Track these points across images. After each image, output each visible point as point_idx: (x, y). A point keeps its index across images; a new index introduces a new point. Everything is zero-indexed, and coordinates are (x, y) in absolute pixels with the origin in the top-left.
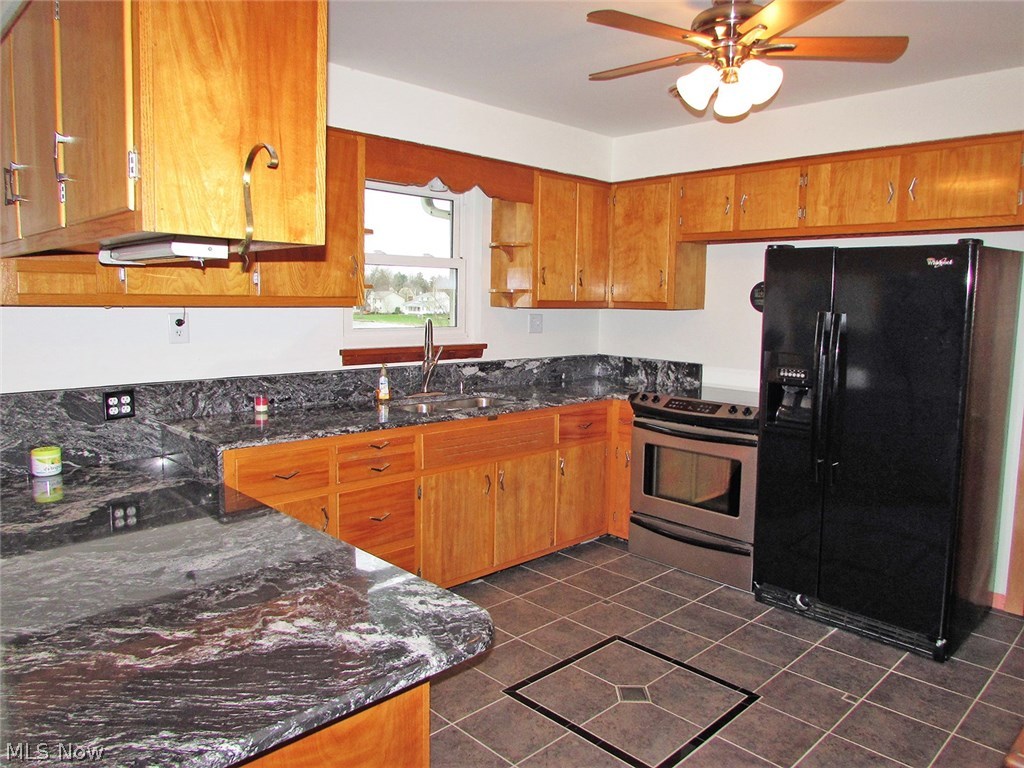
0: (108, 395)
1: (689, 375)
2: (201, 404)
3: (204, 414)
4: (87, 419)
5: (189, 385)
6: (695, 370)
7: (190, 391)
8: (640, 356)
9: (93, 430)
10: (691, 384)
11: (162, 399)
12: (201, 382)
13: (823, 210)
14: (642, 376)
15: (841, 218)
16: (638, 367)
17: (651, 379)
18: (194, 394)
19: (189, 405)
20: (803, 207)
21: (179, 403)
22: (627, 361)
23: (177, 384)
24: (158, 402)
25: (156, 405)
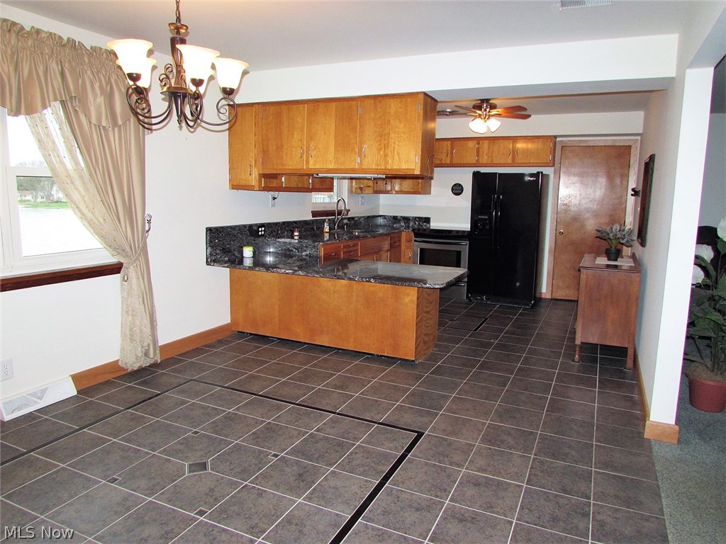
0: (259, 227)
1: (425, 222)
2: (279, 232)
5: (276, 224)
6: (427, 220)
7: (277, 226)
8: (402, 215)
9: (255, 241)
10: (426, 226)
11: (270, 229)
13: (485, 157)
14: (403, 224)
15: (492, 161)
16: (400, 220)
17: (407, 225)
18: (278, 228)
20: (478, 155)
21: (274, 231)
22: (395, 218)
25: (269, 232)
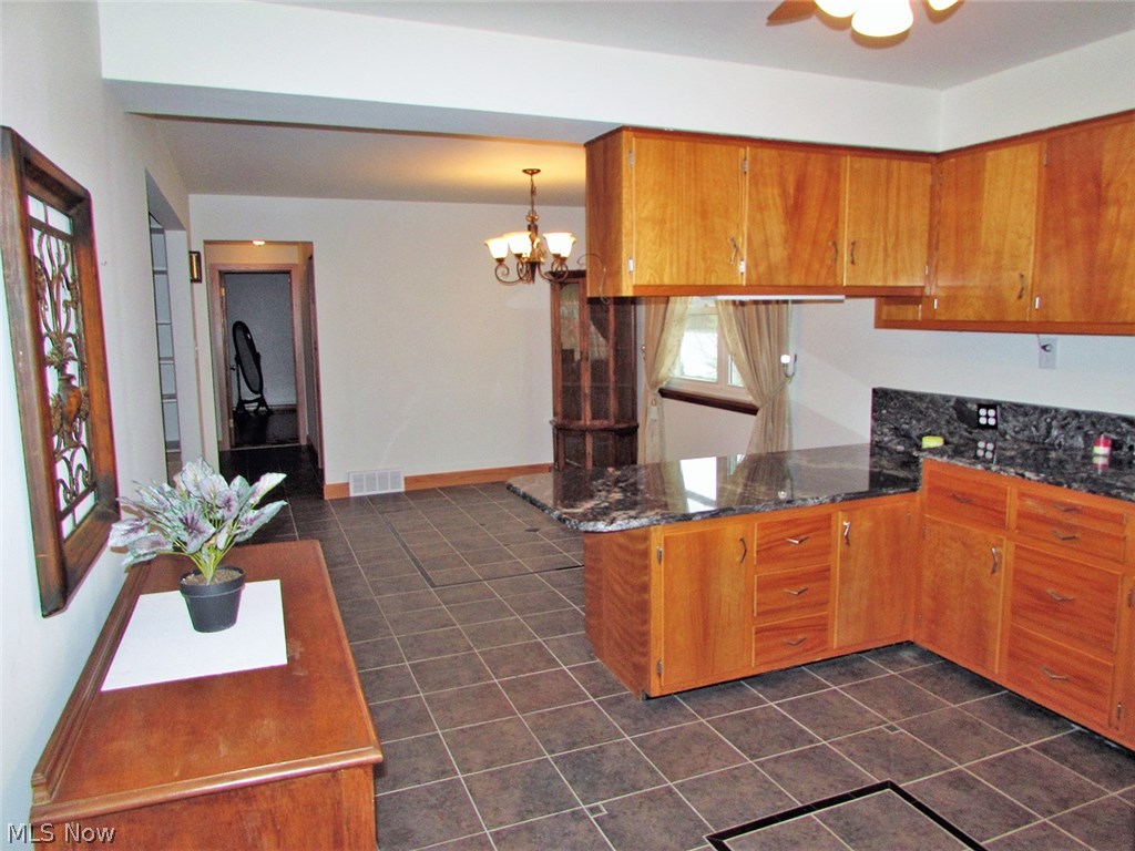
0: (981, 406)
2: (1055, 433)
3: (1057, 442)
4: (968, 424)
5: (1045, 411)
7: (1045, 417)
9: (970, 433)
11: (1021, 419)
12: (1057, 410)
18: (1049, 420)
19: (1043, 430)
21: (1035, 426)
23: (1035, 408)
24: (1018, 421)
25: (1016, 423)
